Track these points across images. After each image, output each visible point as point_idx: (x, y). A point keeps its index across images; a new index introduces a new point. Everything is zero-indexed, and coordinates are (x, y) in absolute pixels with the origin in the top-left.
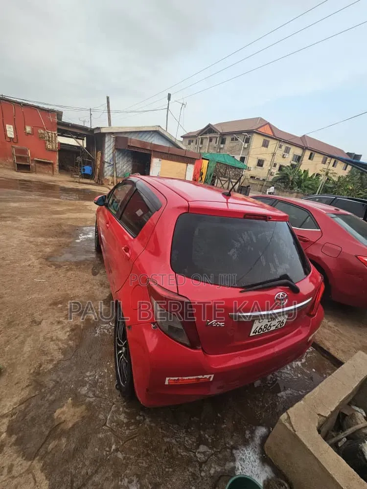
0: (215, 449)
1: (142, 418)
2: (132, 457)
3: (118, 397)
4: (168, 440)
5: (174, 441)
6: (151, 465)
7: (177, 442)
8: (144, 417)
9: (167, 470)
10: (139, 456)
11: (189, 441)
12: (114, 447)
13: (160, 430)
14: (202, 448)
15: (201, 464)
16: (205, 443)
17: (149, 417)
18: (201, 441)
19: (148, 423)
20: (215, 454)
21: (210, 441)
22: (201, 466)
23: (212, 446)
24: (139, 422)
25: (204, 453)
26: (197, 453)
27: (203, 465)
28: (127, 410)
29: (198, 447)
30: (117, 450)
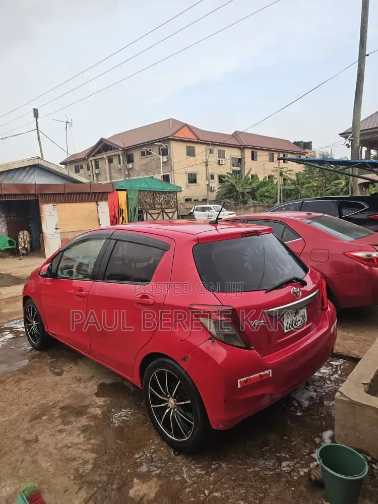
0: (296, 460)
1: (217, 465)
2: (227, 491)
3: (183, 461)
4: (252, 470)
5: (257, 469)
6: (248, 490)
7: (260, 468)
8: (218, 464)
9: (264, 487)
10: (233, 488)
11: (270, 464)
12: (206, 492)
13: (240, 467)
14: (284, 464)
15: (289, 473)
16: (286, 459)
17: (223, 463)
18: (280, 460)
19: (226, 466)
20: (298, 462)
21: (287, 456)
22: (290, 475)
23: (292, 458)
24: (217, 469)
25: (288, 466)
26: (282, 468)
27: (292, 473)
28: (199, 466)
29: (280, 464)
30: (211, 492)
